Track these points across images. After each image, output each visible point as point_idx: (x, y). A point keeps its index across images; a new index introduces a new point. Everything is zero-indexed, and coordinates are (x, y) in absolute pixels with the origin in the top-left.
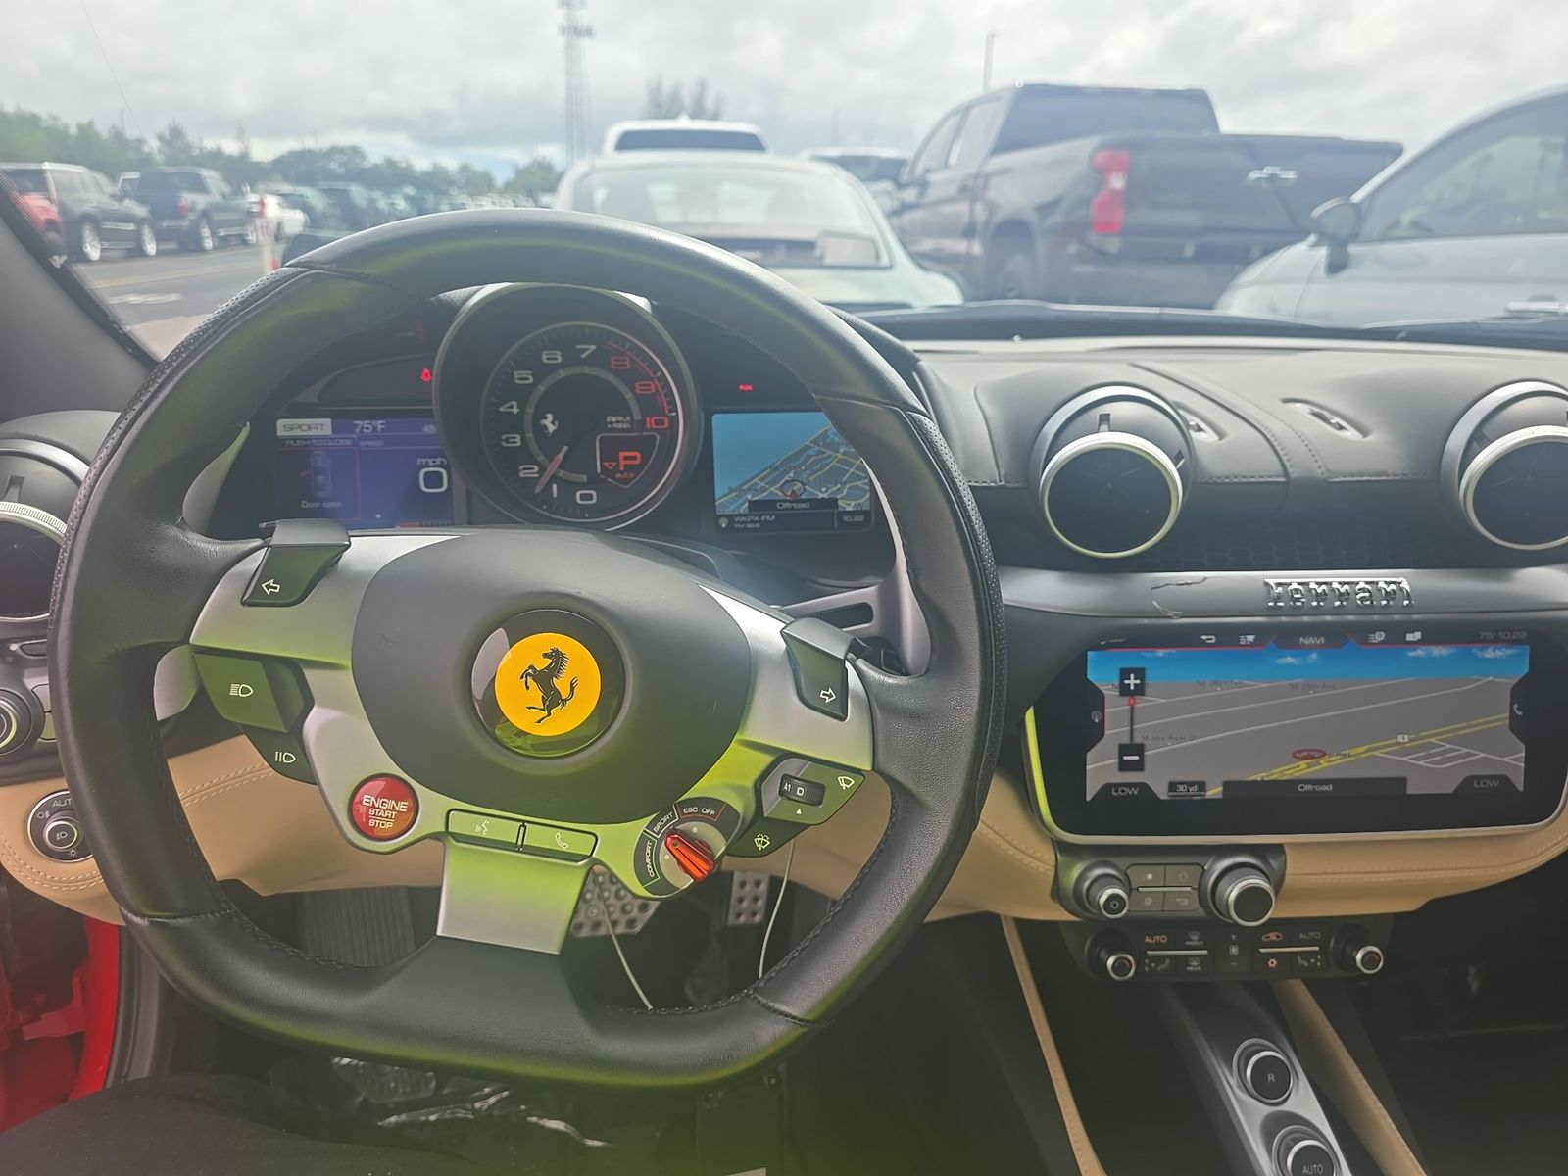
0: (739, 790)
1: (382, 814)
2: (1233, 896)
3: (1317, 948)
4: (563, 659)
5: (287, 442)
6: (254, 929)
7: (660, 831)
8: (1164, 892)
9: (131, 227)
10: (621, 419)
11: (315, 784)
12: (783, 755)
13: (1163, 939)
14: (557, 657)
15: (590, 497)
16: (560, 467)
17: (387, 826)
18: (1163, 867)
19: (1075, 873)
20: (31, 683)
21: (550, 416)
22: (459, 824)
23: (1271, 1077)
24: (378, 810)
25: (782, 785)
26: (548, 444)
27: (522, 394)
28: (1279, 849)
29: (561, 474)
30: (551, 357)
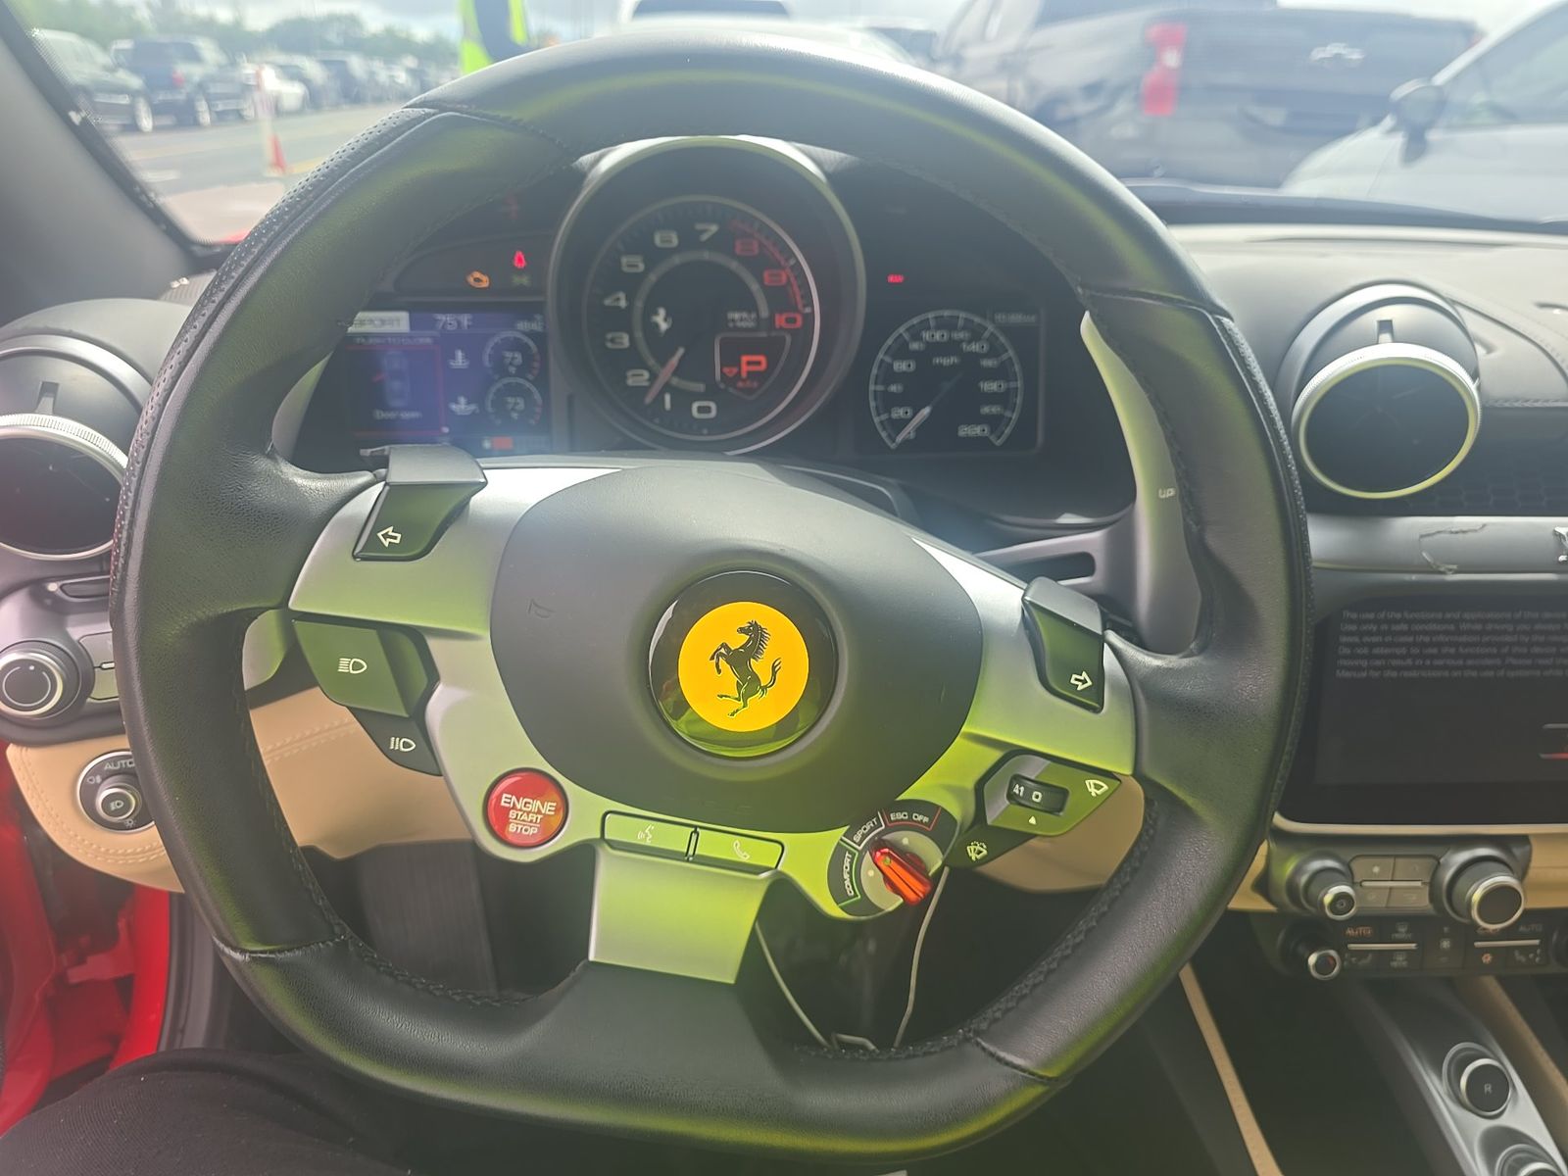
0: (957, 792)
1: (525, 817)
2: (1477, 896)
3: (1536, 942)
4: (762, 636)
5: (358, 340)
6: (373, 957)
7: (861, 841)
8: (1391, 888)
9: (124, 100)
10: (745, 315)
11: (440, 775)
12: (1013, 753)
13: (1367, 931)
14: (756, 635)
15: (707, 410)
16: (676, 372)
17: (531, 831)
18: (1391, 861)
19: (1290, 867)
20: (76, 632)
21: (662, 312)
22: (617, 829)
23: (1488, 1088)
24: (520, 813)
25: (1011, 788)
26: (661, 347)
27: (630, 285)
28: (1524, 839)
29: (675, 381)
30: (662, 239)
